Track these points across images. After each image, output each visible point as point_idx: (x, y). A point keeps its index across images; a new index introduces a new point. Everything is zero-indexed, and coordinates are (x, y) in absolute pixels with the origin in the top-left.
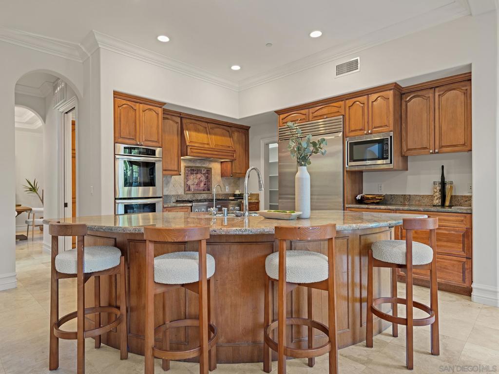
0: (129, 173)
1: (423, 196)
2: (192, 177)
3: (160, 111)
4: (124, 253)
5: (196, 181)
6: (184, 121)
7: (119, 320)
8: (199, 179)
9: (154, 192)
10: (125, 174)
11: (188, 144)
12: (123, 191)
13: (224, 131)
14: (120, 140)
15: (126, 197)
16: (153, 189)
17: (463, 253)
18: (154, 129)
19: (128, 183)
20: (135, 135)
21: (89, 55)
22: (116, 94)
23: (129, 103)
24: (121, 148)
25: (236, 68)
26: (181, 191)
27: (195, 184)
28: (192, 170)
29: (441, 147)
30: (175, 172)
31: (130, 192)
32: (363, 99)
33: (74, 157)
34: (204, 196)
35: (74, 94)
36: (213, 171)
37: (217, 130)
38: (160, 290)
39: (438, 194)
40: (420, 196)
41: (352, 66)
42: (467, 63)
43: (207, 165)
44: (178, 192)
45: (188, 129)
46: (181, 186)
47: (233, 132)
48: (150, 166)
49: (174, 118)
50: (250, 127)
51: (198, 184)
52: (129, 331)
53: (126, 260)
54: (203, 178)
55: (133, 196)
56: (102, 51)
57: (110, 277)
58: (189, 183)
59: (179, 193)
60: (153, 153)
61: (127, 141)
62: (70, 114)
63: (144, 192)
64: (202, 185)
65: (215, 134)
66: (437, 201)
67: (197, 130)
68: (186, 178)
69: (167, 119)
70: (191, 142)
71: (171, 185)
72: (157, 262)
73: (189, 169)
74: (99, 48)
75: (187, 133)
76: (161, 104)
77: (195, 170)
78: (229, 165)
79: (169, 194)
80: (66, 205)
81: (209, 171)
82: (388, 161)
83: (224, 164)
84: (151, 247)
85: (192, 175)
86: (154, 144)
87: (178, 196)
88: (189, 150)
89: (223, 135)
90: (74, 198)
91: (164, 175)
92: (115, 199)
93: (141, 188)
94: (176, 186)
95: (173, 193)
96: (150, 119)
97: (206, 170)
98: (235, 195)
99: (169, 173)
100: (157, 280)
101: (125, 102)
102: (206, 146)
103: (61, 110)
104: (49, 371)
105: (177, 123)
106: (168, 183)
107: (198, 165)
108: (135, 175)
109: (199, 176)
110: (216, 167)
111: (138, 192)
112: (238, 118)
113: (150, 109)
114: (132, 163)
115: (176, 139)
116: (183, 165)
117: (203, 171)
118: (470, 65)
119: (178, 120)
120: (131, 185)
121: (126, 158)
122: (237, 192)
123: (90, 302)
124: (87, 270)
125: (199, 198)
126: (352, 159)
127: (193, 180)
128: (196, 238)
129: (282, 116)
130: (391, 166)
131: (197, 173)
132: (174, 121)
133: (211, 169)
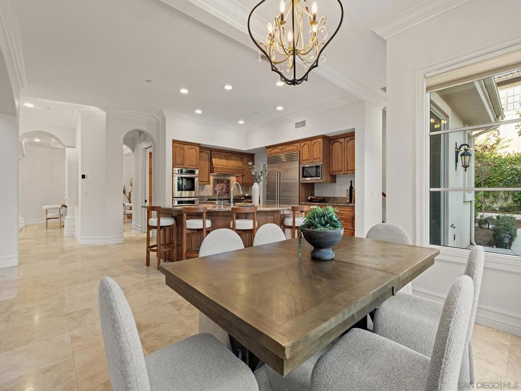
0: (181, 183)
1: (343, 198)
2: (218, 185)
3: (197, 148)
4: (176, 220)
5: (221, 188)
6: (212, 153)
7: (174, 248)
8: (222, 186)
9: (195, 194)
10: (178, 183)
11: (214, 166)
12: (177, 193)
13: (237, 158)
14: (176, 166)
15: (179, 196)
16: (195, 193)
17: (352, 228)
18: (194, 159)
19: (180, 189)
20: (184, 163)
21: (160, 120)
22: (174, 141)
23: (180, 145)
24: (176, 170)
25: (241, 122)
26: (211, 194)
28: (217, 181)
29: (347, 170)
30: (206, 183)
31: (181, 194)
32: (309, 142)
33: (150, 173)
34: (226, 197)
35: (151, 139)
36: (231, 182)
37: (233, 157)
38: (188, 232)
39: (348, 197)
40: (341, 197)
41: (303, 124)
42: (352, 127)
43: (227, 178)
45: (214, 158)
46: (211, 191)
47: (243, 158)
48: (192, 180)
49: (206, 151)
50: (254, 154)
51: (222, 190)
52: (178, 254)
53: (177, 222)
54: (225, 186)
55: (183, 196)
56: (166, 119)
57: (170, 229)
58: (216, 189)
59: (210, 195)
60: (193, 172)
61: (179, 166)
62: (149, 149)
63: (189, 194)
64: (224, 190)
65: (231, 160)
66: (348, 201)
67: (220, 158)
68: (214, 186)
69: (202, 152)
70: (216, 165)
71: (205, 190)
72: (187, 221)
74: (165, 118)
75: (214, 160)
76: (198, 145)
77: (220, 181)
78: (241, 178)
80: (146, 201)
81: (228, 182)
82: (320, 178)
83: (238, 177)
84: (185, 215)
86: (194, 167)
88: (215, 170)
89: (236, 160)
90: (150, 197)
91: (199, 185)
92: (173, 198)
93: (188, 192)
94: (208, 191)
95: (206, 195)
96: (193, 153)
97: (226, 181)
98: (245, 197)
99: (203, 183)
100: (187, 227)
101: (178, 145)
102: (226, 167)
103: (144, 147)
104: (146, 267)
105: (208, 154)
106: (203, 189)
107: (222, 178)
108: (184, 184)
109: (222, 184)
110: (233, 180)
111: (186, 194)
112: (245, 149)
113: (192, 148)
114: (182, 178)
115: (207, 164)
116: (212, 178)
117: (224, 182)
118: (354, 129)
119: (209, 152)
120: (182, 190)
121: (179, 176)
122: (247, 195)
123: (162, 242)
124: (161, 225)
125: (222, 198)
126: (304, 177)
127: (218, 187)
128: (201, 211)
129: (269, 150)
130: (321, 181)
131: (221, 183)
132: (206, 153)
133: (230, 180)
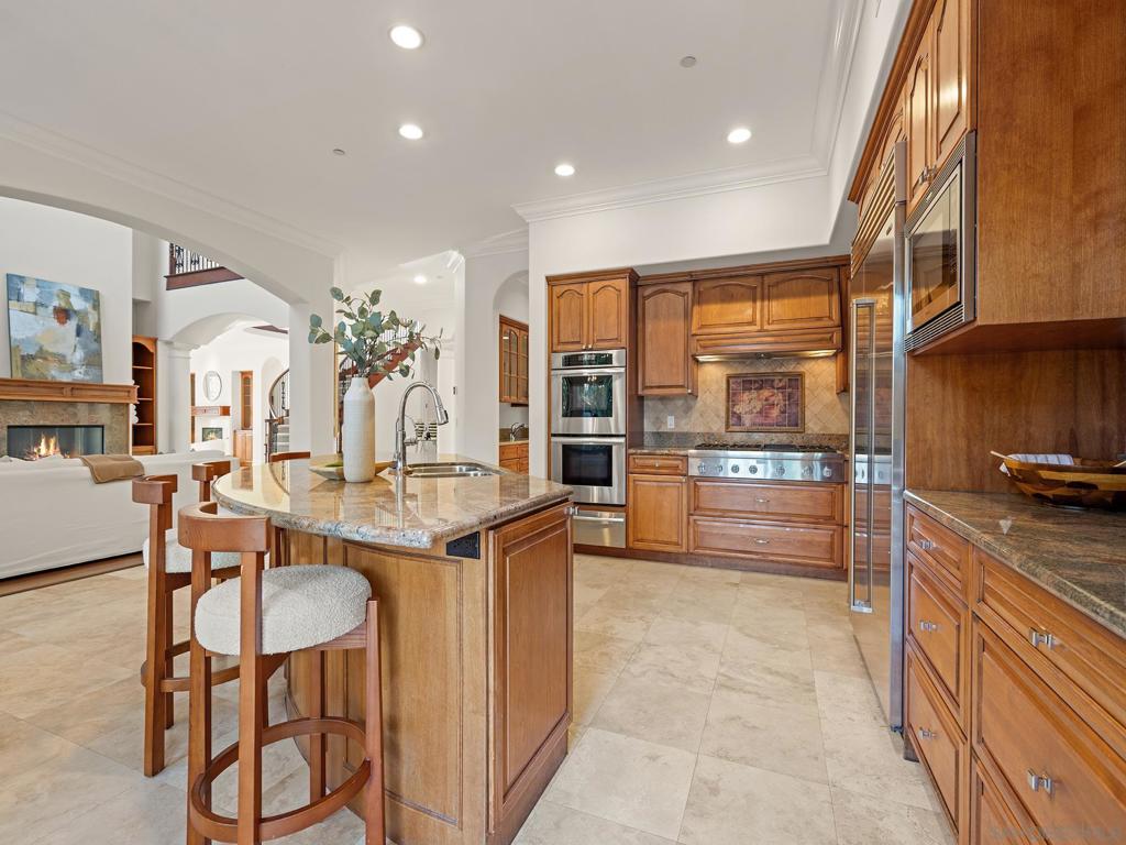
2: (746, 396)
3: (623, 284)
5: (760, 405)
6: (703, 285)
8: (766, 400)
11: (694, 331)
12: (561, 424)
14: (561, 347)
16: (615, 423)
18: (613, 319)
20: (581, 336)
23: (574, 287)
24: (559, 358)
26: (717, 426)
27: (755, 411)
28: (747, 383)
36: (807, 381)
43: (788, 367)
44: (710, 428)
45: (701, 303)
46: (718, 416)
51: (764, 412)
54: (778, 399)
58: (738, 409)
59: (715, 430)
60: (608, 360)
61: (568, 347)
64: (775, 412)
65: (780, 297)
68: (732, 399)
69: (664, 291)
70: (702, 326)
71: (695, 415)
73: (739, 380)
75: (697, 310)
76: (623, 273)
77: (755, 382)
79: (692, 431)
81: (795, 381)
85: (747, 393)
87: (710, 435)
88: (695, 343)
92: (550, 435)
94: (708, 416)
95: (701, 429)
96: (608, 303)
97: (786, 379)
101: (566, 288)
105: (686, 296)
107: (763, 369)
109: (766, 393)
110: (818, 372)
112: (826, 240)
113: (607, 287)
116: (723, 372)
117: (776, 382)
119: (688, 288)
121: (566, 373)
127: (749, 402)
131: (761, 388)
132: (676, 293)
133: (801, 375)
